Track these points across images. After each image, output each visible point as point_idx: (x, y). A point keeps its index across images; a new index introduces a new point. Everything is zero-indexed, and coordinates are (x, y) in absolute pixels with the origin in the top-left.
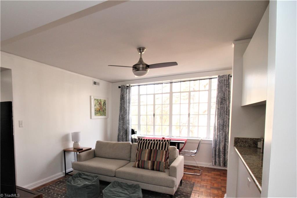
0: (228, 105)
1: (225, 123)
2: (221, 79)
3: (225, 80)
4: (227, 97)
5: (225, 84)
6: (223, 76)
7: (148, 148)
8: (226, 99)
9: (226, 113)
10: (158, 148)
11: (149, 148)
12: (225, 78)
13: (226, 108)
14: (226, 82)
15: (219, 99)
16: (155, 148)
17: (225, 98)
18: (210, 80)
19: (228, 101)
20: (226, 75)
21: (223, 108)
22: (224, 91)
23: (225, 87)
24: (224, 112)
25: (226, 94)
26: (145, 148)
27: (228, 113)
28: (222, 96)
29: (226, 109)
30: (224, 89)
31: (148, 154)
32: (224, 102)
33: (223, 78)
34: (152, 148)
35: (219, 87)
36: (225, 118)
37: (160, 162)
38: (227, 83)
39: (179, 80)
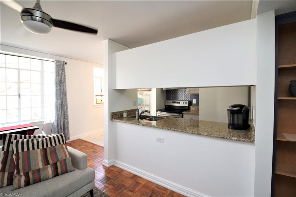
0: (64, 87)
1: (63, 103)
2: (58, 63)
3: (61, 65)
4: (63, 80)
5: (61, 69)
6: (60, 61)
7: (38, 147)
8: (63, 82)
9: (63, 94)
10: (54, 144)
11: (41, 147)
12: (61, 64)
13: (63, 89)
14: (61, 67)
15: (57, 81)
16: (49, 145)
17: (61, 80)
18: (42, 61)
19: (64, 83)
20: (62, 61)
21: (61, 89)
22: (61, 74)
23: (62, 71)
24: (61, 93)
25: (62, 77)
26: (33, 148)
27: (65, 94)
28: (60, 79)
29: (63, 91)
30: (61, 73)
31: (41, 157)
32: (61, 84)
33: (59, 63)
34: (45, 147)
35: (56, 70)
36: (63, 98)
37: (65, 160)
38: (63, 69)
39: (4, 52)
